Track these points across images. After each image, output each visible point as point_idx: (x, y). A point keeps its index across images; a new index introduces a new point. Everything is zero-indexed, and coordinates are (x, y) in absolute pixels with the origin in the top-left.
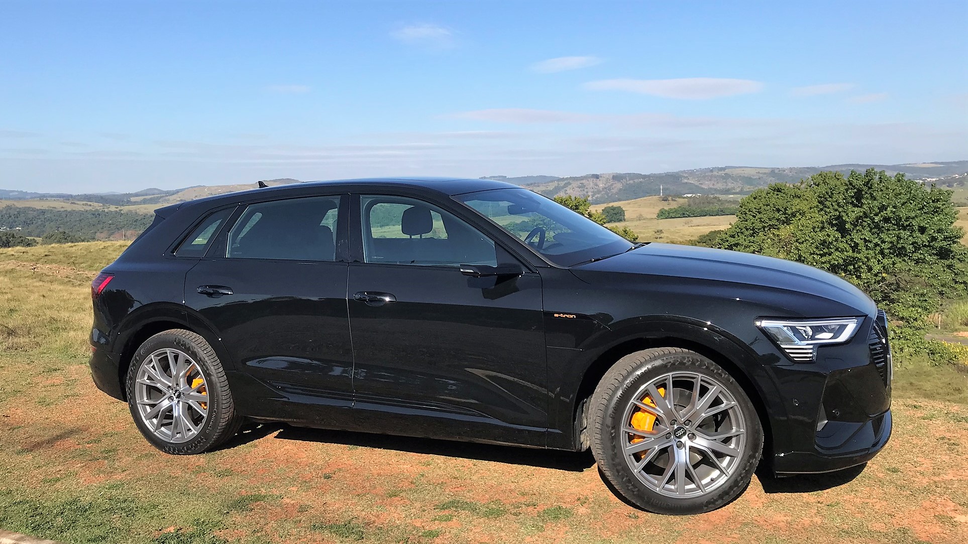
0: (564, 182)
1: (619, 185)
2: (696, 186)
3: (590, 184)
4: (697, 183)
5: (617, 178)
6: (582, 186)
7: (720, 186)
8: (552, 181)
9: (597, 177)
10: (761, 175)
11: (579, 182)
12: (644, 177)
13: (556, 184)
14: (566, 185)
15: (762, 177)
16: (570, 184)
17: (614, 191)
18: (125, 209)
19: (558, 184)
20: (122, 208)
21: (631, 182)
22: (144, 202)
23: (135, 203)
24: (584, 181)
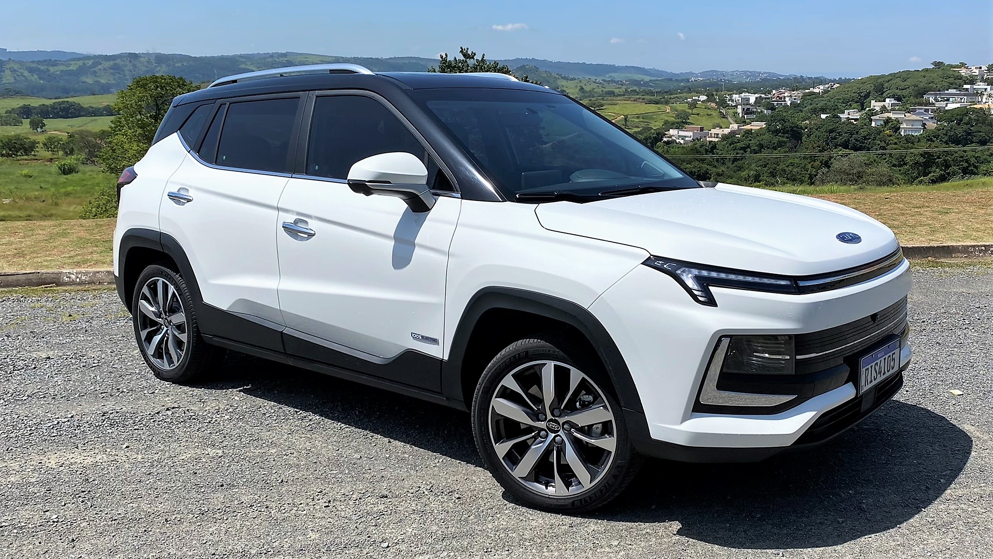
0: (90, 62)
9: (134, 56)
11: (112, 63)
13: (80, 63)
16: (101, 64)
19: (84, 64)
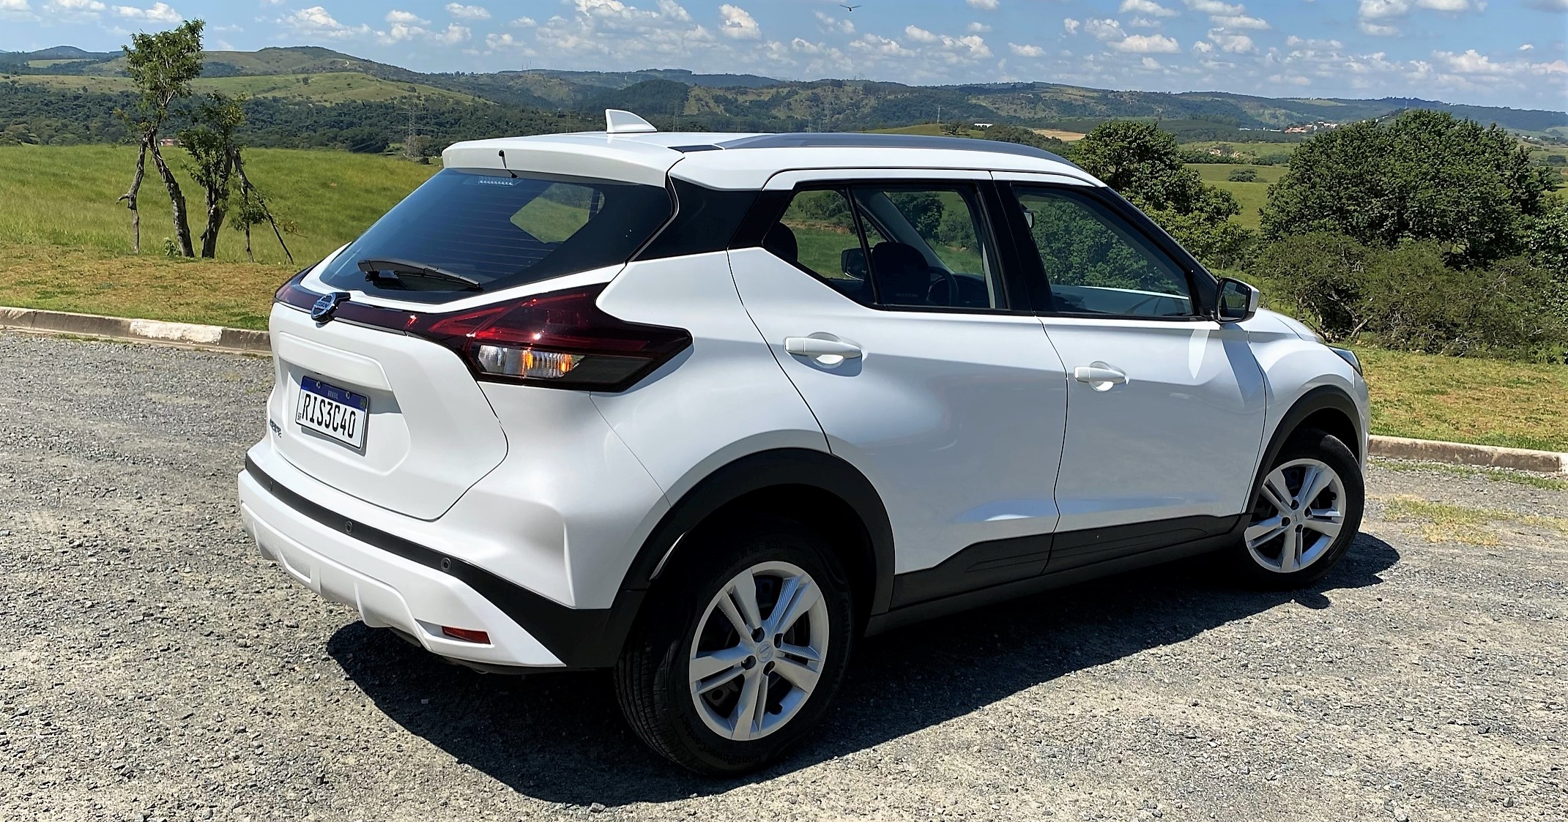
1: (873, 101)
2: (992, 112)
3: (828, 96)
4: (991, 107)
5: (870, 88)
6: (815, 100)
7: (1025, 114)
8: (767, 87)
10: (1087, 100)
12: (913, 90)
14: (790, 95)
15: (1088, 104)
17: (867, 110)
18: (24, 79)
20: (16, 78)
21: (892, 97)
22: (56, 70)
23: (38, 71)
24: (818, 91)
